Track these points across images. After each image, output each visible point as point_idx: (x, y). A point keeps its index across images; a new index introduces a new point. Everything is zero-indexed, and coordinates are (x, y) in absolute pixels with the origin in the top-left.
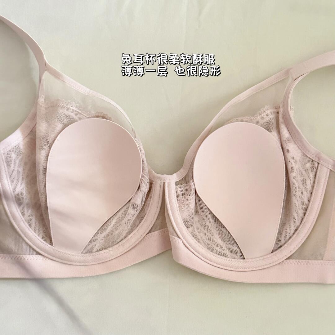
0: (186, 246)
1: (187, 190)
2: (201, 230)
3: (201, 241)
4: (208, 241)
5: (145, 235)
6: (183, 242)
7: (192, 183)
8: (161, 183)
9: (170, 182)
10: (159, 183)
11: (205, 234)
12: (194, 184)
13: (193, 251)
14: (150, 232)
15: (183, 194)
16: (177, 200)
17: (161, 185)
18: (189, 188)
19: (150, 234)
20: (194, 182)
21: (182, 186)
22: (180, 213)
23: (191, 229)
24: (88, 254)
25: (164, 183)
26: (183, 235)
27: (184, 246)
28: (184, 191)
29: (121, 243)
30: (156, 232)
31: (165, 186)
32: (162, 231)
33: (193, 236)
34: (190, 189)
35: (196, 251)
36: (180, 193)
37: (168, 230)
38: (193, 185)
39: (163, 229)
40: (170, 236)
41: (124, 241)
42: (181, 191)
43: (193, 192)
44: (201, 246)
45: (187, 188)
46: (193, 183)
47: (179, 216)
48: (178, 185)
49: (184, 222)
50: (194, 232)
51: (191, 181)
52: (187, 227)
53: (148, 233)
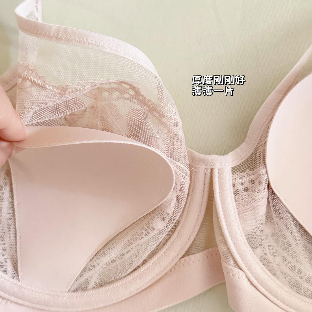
0: (252, 284)
1: (252, 182)
2: (277, 251)
3: (279, 273)
4: (290, 273)
5: (178, 259)
6: (246, 276)
7: (262, 171)
8: (206, 169)
9: (223, 169)
10: (203, 170)
11: (284, 259)
12: (267, 172)
13: (266, 293)
14: (187, 253)
15: (246, 190)
16: (235, 199)
17: (205, 174)
18: (257, 178)
19: (187, 258)
20: (266, 168)
21: (243, 174)
22: (240, 223)
23: (259, 250)
24: (79, 293)
25: (212, 170)
26: (246, 264)
27: (249, 283)
28: (247, 184)
29: (136, 274)
30: (197, 255)
31: (214, 176)
32: (209, 252)
33: (264, 264)
34: (258, 180)
35: (270, 293)
36: (241, 188)
37: (218, 250)
38: (265, 174)
39: (210, 250)
40: (223, 263)
41: (142, 269)
42: (242, 184)
43: (264, 185)
44: (278, 282)
45: (253, 177)
46: (265, 170)
47: (239, 229)
48: (237, 173)
49: (248, 239)
50: (265, 256)
51: (262, 167)
52: (254, 248)
53: (183, 257)
